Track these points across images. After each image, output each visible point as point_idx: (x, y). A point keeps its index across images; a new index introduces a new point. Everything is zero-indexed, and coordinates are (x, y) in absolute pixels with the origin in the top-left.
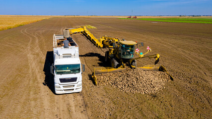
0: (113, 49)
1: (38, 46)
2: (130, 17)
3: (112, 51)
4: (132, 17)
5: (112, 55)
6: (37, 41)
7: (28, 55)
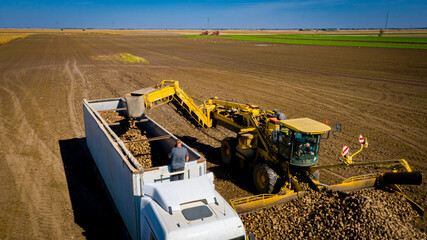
0: (251, 136)
1: (25, 122)
2: (206, 33)
3: (249, 142)
4: (210, 32)
5: (250, 152)
6: (17, 104)
7: (9, 159)
